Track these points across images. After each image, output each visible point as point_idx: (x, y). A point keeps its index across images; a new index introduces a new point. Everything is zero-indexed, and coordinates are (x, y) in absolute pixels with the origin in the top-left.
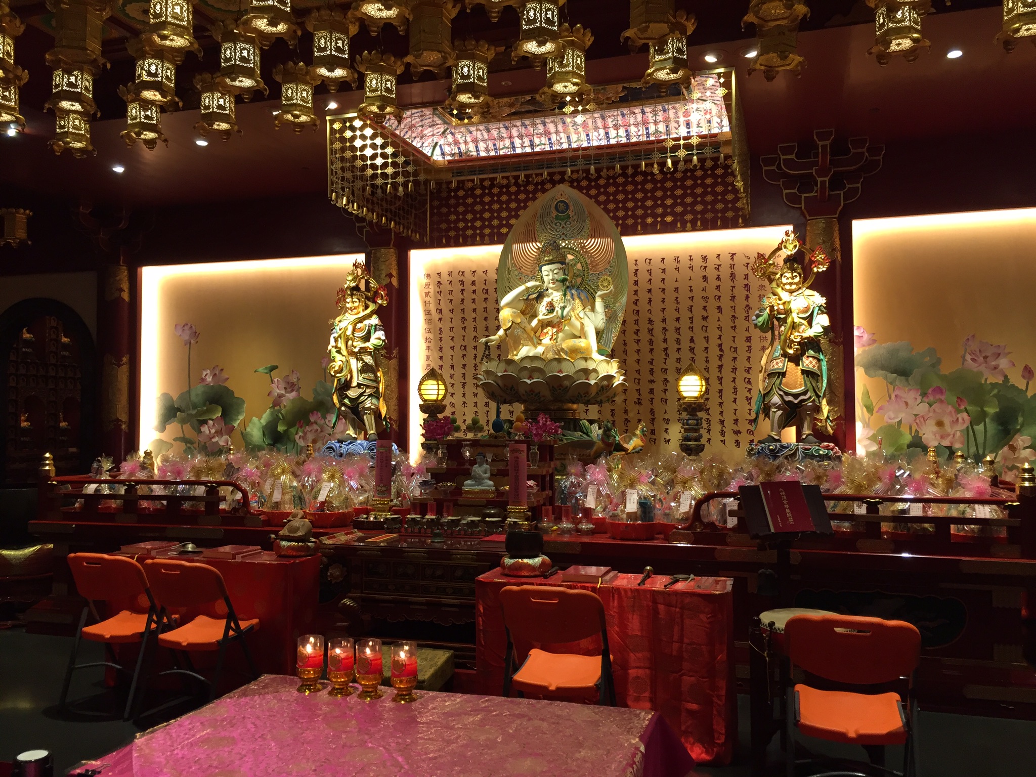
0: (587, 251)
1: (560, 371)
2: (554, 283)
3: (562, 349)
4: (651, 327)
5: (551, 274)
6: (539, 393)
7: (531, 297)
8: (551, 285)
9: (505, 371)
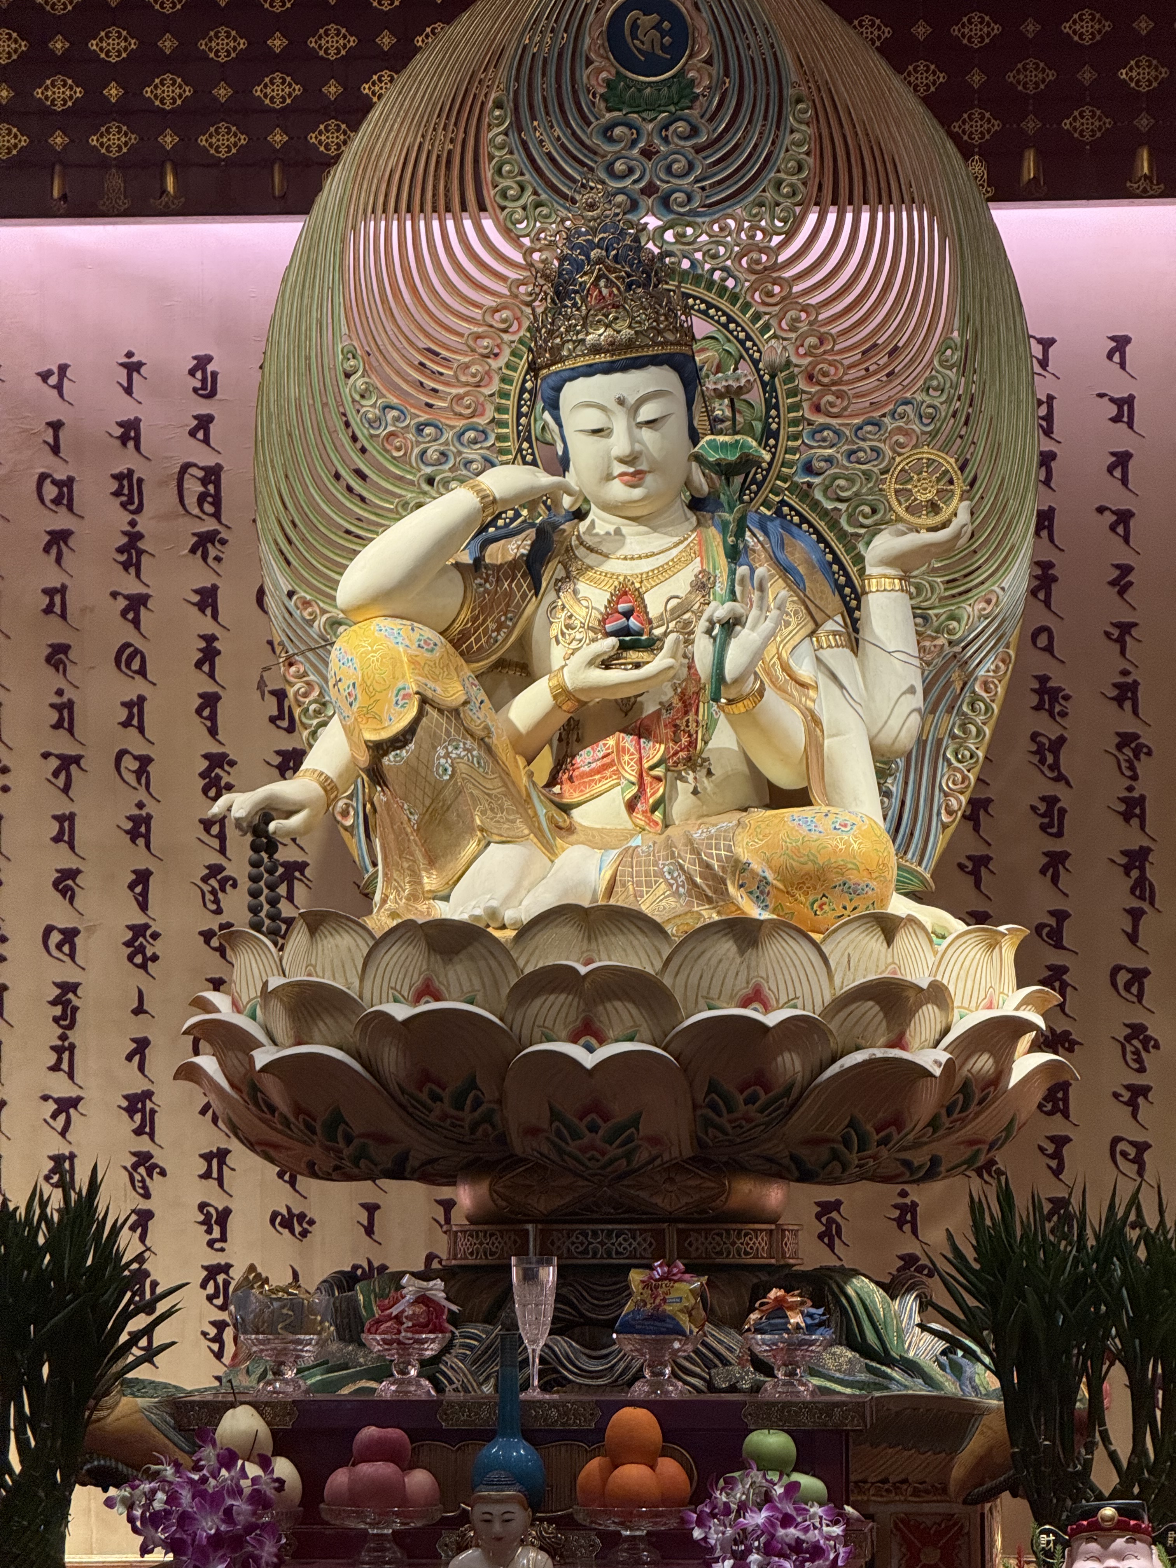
0: (788, 299)
1: (756, 997)
2: (636, 478)
3: (739, 868)
4: (1052, 731)
5: (620, 424)
6: (635, 1122)
7: (497, 554)
8: (618, 490)
9: (428, 991)
